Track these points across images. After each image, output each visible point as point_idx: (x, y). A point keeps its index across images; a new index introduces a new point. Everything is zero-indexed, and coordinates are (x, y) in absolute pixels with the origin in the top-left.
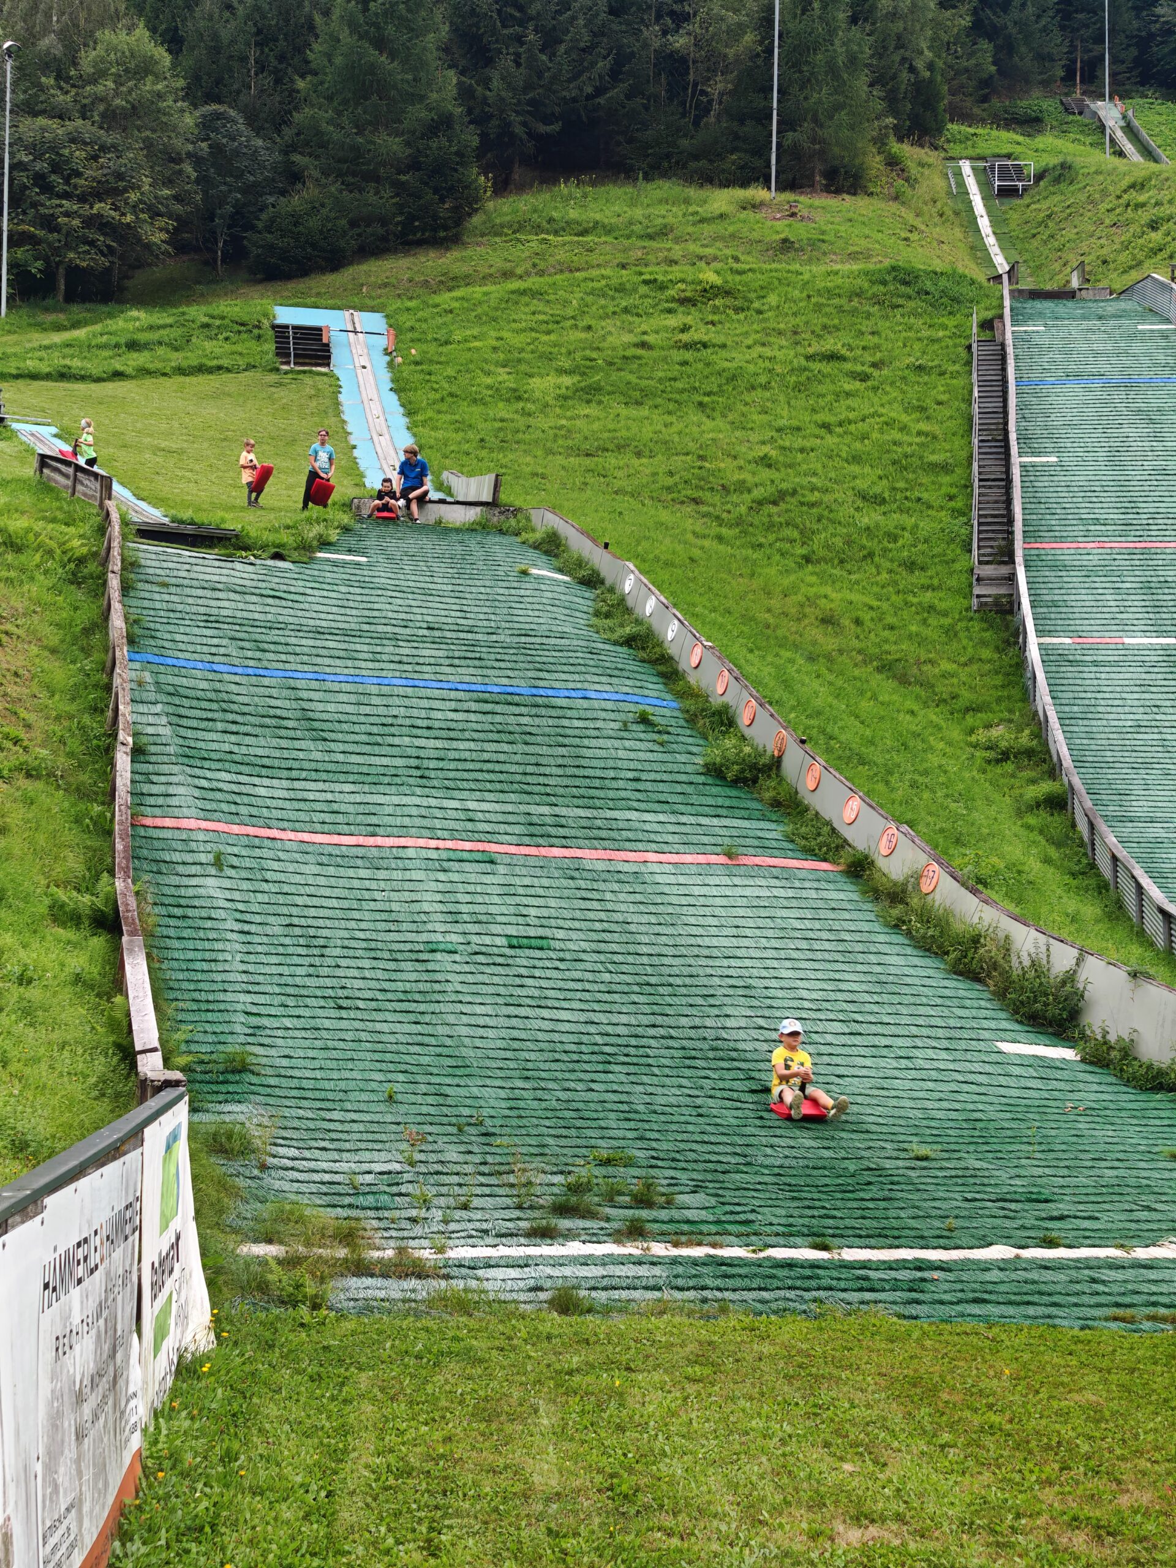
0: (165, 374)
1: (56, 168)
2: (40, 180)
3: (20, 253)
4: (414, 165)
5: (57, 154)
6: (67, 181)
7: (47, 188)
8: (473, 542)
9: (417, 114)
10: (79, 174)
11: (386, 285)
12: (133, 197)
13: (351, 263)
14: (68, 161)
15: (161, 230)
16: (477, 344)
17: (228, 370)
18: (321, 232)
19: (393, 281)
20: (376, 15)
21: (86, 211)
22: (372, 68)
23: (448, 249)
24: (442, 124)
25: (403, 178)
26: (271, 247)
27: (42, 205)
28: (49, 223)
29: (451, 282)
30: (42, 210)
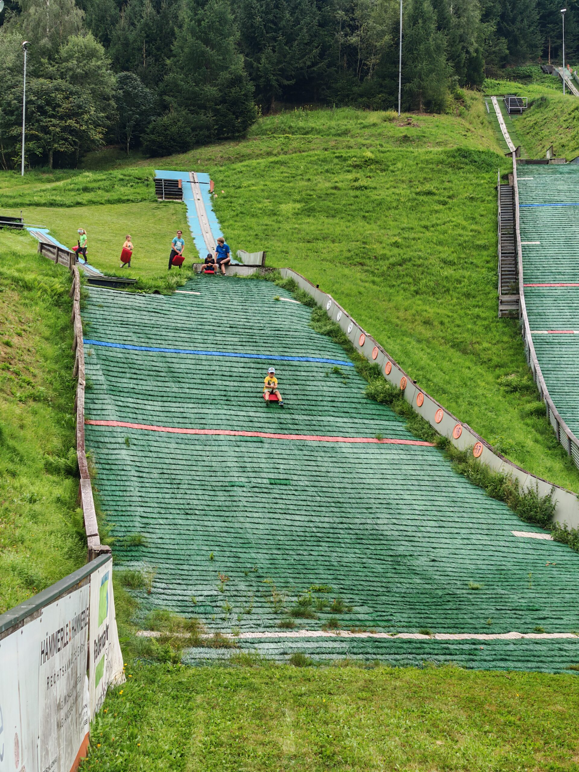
0: (102, 204)
1: (48, 103)
2: (40, 109)
3: (31, 145)
4: (223, 101)
5: (49, 96)
6: (54, 110)
7: (44, 113)
8: (252, 285)
9: (225, 75)
10: (60, 106)
11: (209, 159)
12: (86, 117)
13: (193, 149)
14: (54, 100)
15: (100, 133)
16: (254, 188)
17: (133, 201)
18: (178, 133)
19: (213, 157)
20: (205, 27)
21: (63, 123)
22: (203, 53)
23: (240, 142)
24: (236, 81)
25: (218, 107)
26: (153, 141)
27: (42, 121)
28: (45, 130)
29: (241, 158)
30: (42, 124)
